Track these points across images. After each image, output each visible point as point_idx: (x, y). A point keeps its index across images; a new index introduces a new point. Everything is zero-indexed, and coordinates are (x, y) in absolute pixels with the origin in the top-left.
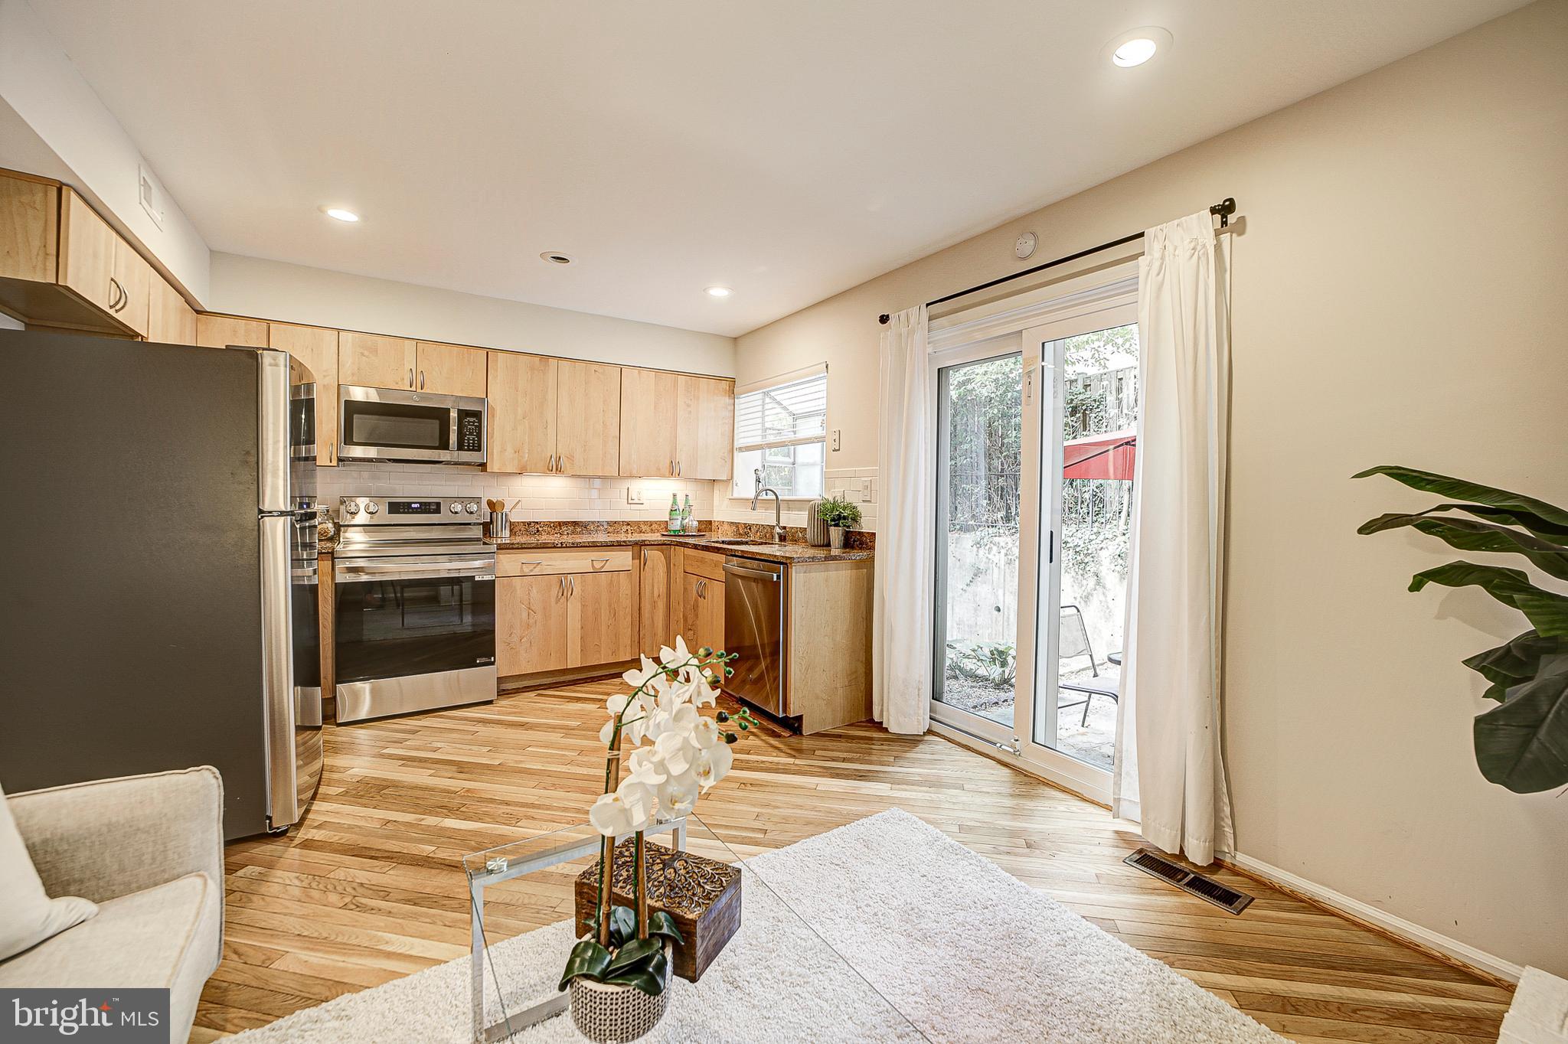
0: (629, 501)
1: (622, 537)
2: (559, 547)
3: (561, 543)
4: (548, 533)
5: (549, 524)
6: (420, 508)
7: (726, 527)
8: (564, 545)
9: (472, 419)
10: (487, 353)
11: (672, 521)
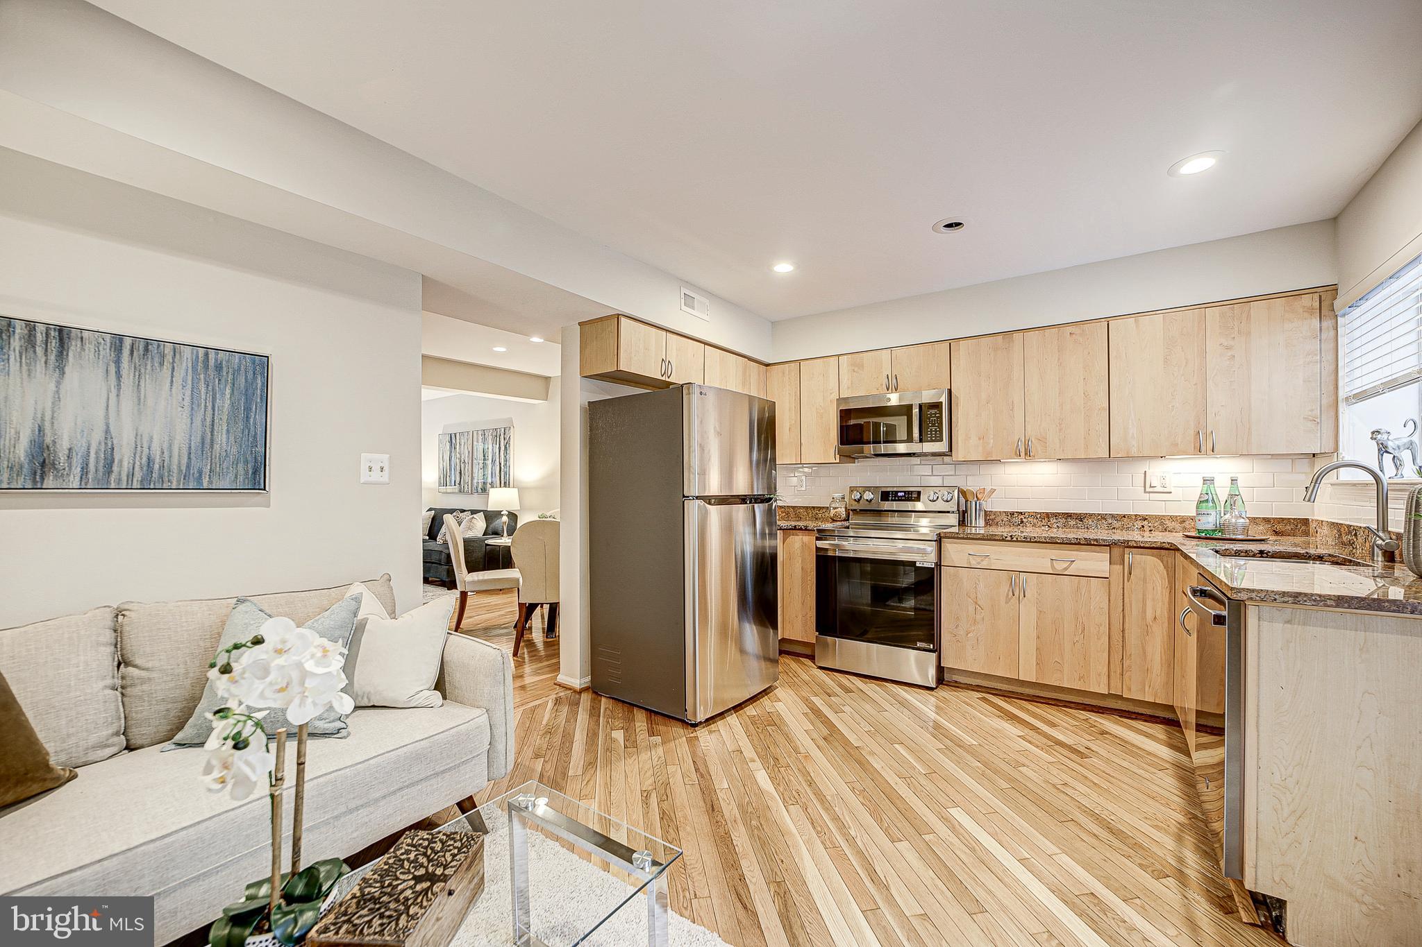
0: (1148, 488)
1: (1091, 535)
2: (1008, 541)
3: (1011, 536)
4: (1034, 525)
5: (1034, 515)
6: (904, 496)
7: (1325, 530)
8: (1015, 539)
9: (933, 411)
10: (950, 344)
11: (1200, 517)
